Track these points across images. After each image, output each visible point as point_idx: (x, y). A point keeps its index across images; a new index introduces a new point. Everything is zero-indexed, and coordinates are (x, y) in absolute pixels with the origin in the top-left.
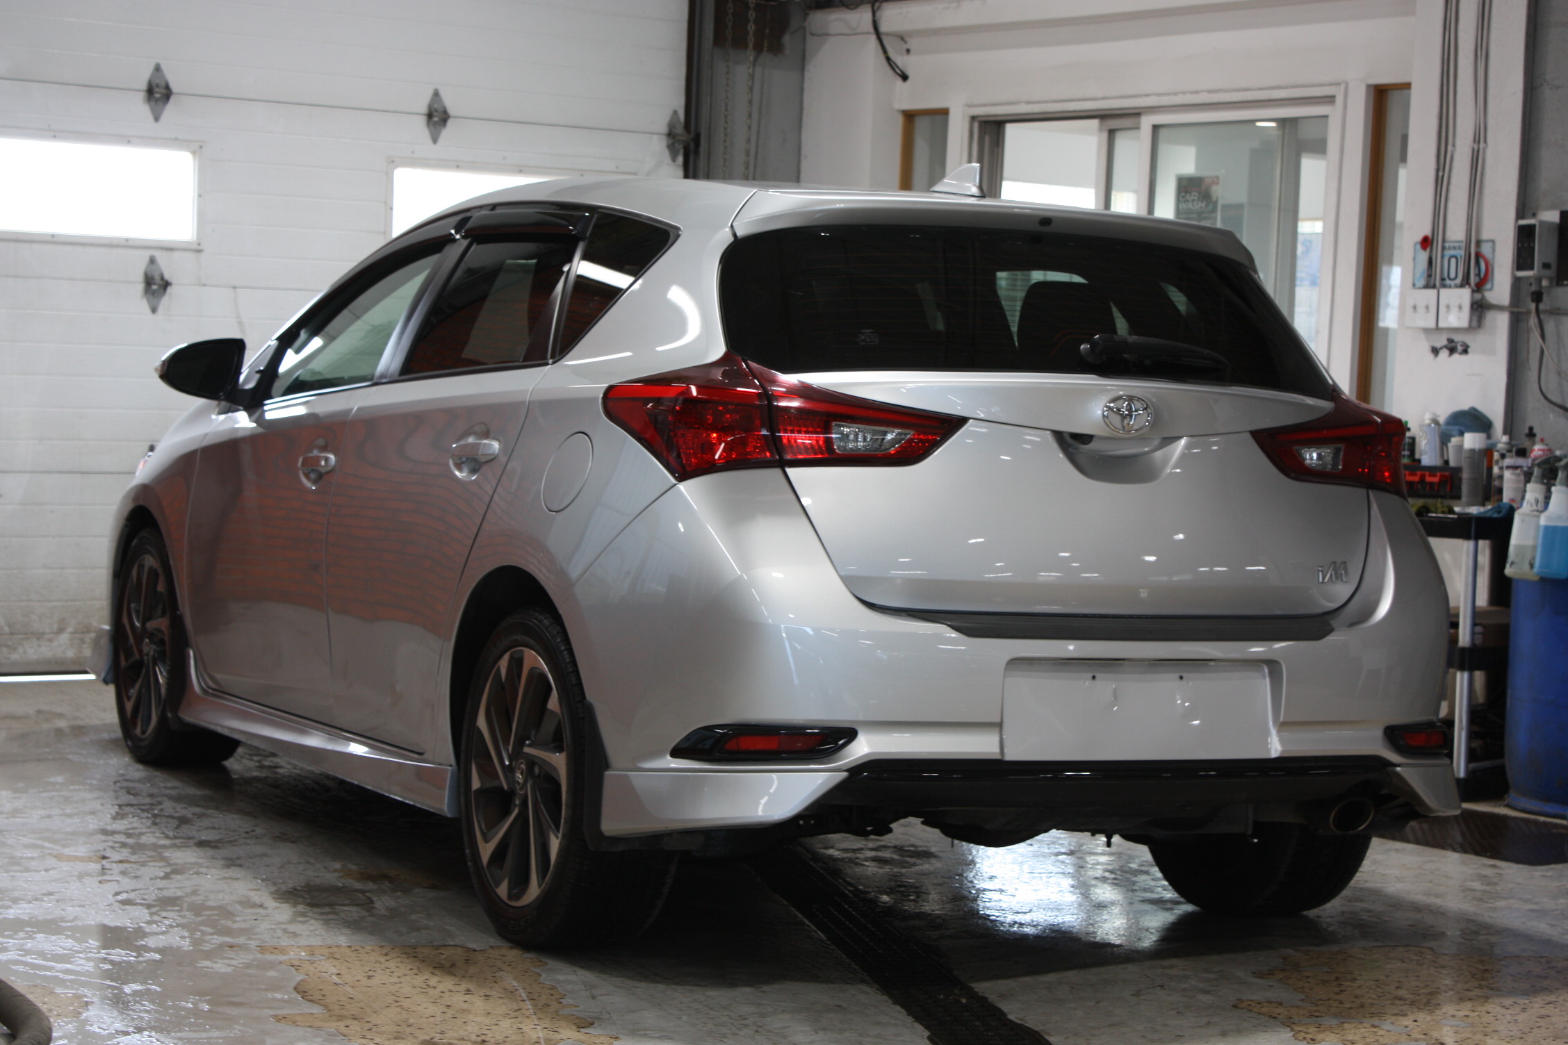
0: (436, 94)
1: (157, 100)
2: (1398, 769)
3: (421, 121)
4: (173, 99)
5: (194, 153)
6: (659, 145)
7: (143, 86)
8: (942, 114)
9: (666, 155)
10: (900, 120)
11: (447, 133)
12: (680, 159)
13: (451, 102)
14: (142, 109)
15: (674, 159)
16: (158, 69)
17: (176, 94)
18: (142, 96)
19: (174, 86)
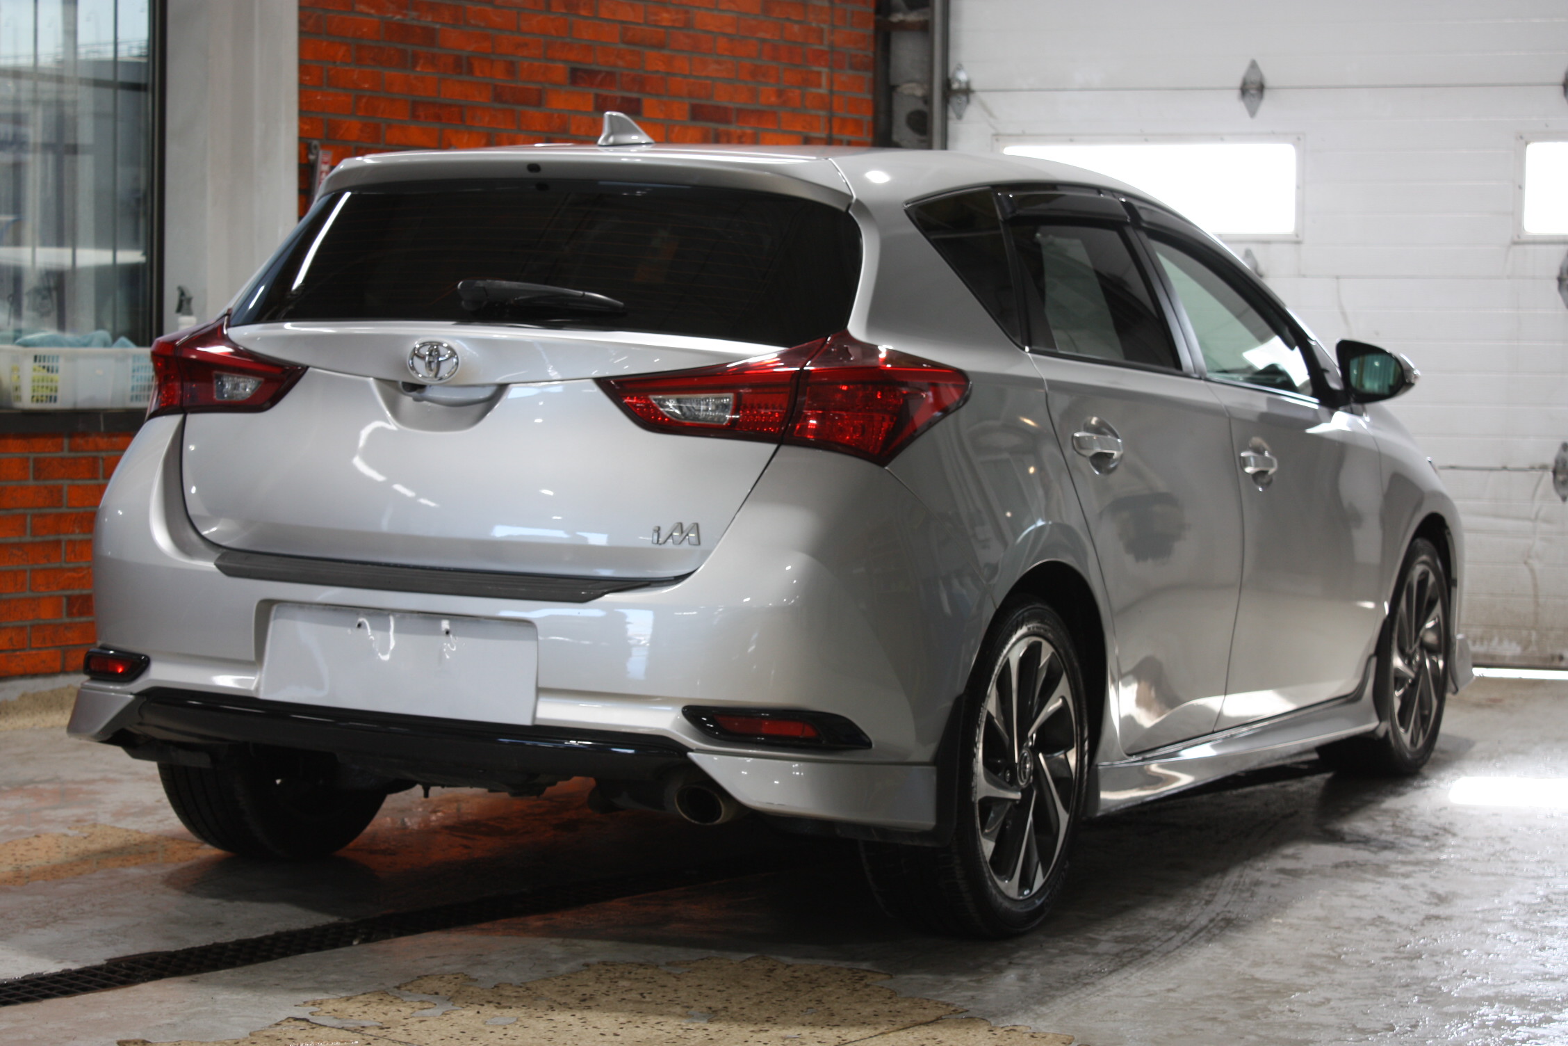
1: (1252, 96)
2: (690, 754)
3: (1558, 90)
4: (1267, 93)
5: (1295, 144)
7: (1238, 83)
14: (1237, 106)
16: (1253, 65)
17: (1272, 88)
18: (1236, 93)
19: (1269, 81)
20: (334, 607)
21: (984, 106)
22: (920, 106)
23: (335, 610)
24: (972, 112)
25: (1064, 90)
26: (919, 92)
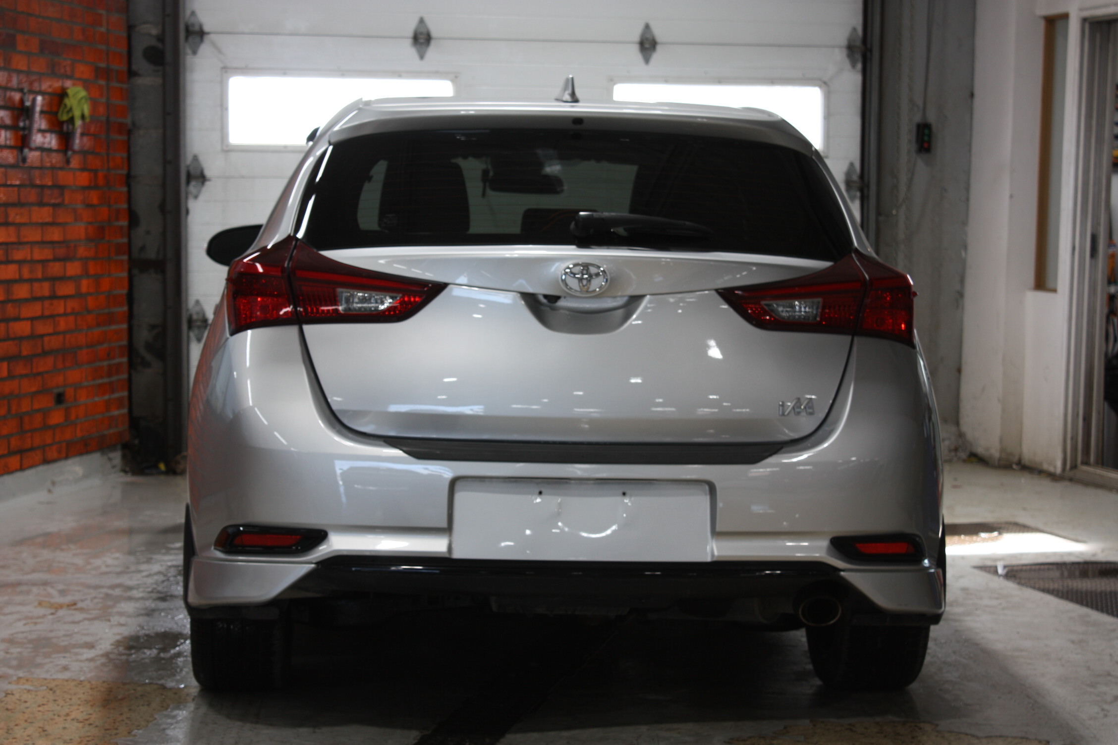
0: (647, 27)
1: (421, 44)
2: (842, 573)
3: (635, 48)
4: (433, 43)
5: (452, 81)
6: (840, 56)
7: (410, 34)
8: (1065, 17)
9: (847, 64)
10: (1042, 24)
11: (656, 57)
12: (859, 66)
13: (659, 33)
14: (410, 51)
15: (853, 66)
16: (422, 21)
17: (436, 39)
18: (409, 42)
19: (434, 33)
20: (514, 480)
21: (214, 44)
22: (154, 42)
23: (516, 482)
24: (205, 49)
25: (278, 34)
26: (154, 31)
